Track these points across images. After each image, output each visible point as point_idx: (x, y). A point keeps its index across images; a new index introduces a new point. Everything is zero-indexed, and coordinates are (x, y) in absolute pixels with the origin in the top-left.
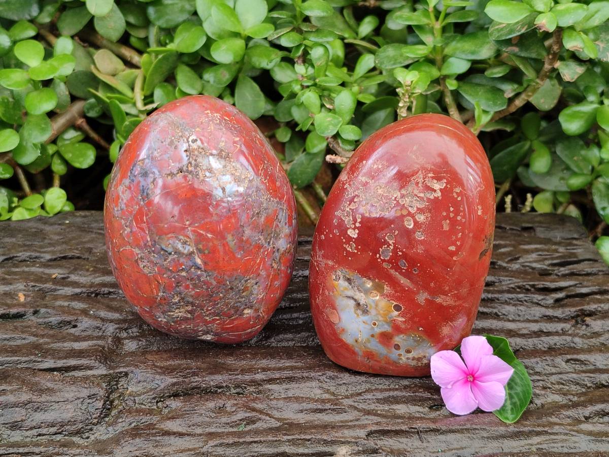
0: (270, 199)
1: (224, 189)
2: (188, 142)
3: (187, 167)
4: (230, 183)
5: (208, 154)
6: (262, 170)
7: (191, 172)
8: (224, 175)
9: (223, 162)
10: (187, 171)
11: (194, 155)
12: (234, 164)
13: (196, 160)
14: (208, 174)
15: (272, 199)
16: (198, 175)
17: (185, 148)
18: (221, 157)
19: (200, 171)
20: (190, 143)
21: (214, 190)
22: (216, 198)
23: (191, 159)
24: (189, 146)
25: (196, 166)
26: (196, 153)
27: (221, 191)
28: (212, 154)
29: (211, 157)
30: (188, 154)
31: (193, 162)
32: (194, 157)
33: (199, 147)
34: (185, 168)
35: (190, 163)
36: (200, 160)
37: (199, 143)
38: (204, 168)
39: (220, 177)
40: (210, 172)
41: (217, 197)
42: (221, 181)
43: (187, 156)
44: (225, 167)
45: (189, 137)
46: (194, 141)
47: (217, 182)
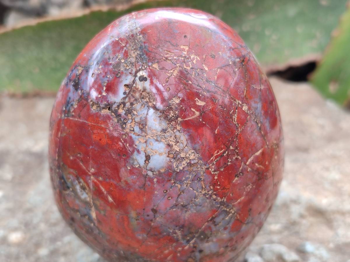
0: (211, 196)
1: (148, 158)
2: (135, 76)
3: (118, 106)
4: (161, 154)
5: (150, 104)
6: (216, 157)
7: (120, 115)
8: (157, 140)
9: (164, 125)
10: (116, 112)
11: (134, 97)
12: (178, 134)
13: (132, 104)
14: (137, 129)
15: (214, 197)
16: (125, 123)
17: (127, 82)
18: (166, 117)
19: (130, 121)
20: (137, 78)
21: (136, 152)
22: (133, 163)
23: (127, 100)
24: (134, 82)
25: (129, 112)
26: (137, 95)
27: (144, 158)
28: (155, 107)
29: (152, 111)
30: (127, 91)
31: (128, 105)
32: (132, 100)
33: (144, 90)
34: (114, 106)
35: (124, 104)
36: (137, 106)
37: (147, 84)
38: (137, 119)
39: (152, 140)
40: (141, 129)
41: (136, 163)
42: (150, 147)
43: (125, 93)
44: (164, 131)
45: (140, 70)
46: (143, 79)
47: (145, 145)
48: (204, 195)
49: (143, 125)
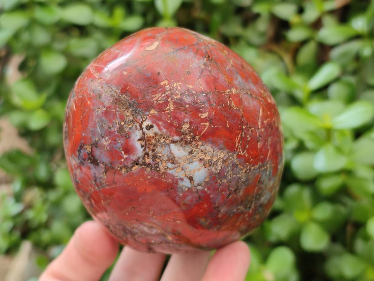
48: (246, 172)
49: (172, 160)
